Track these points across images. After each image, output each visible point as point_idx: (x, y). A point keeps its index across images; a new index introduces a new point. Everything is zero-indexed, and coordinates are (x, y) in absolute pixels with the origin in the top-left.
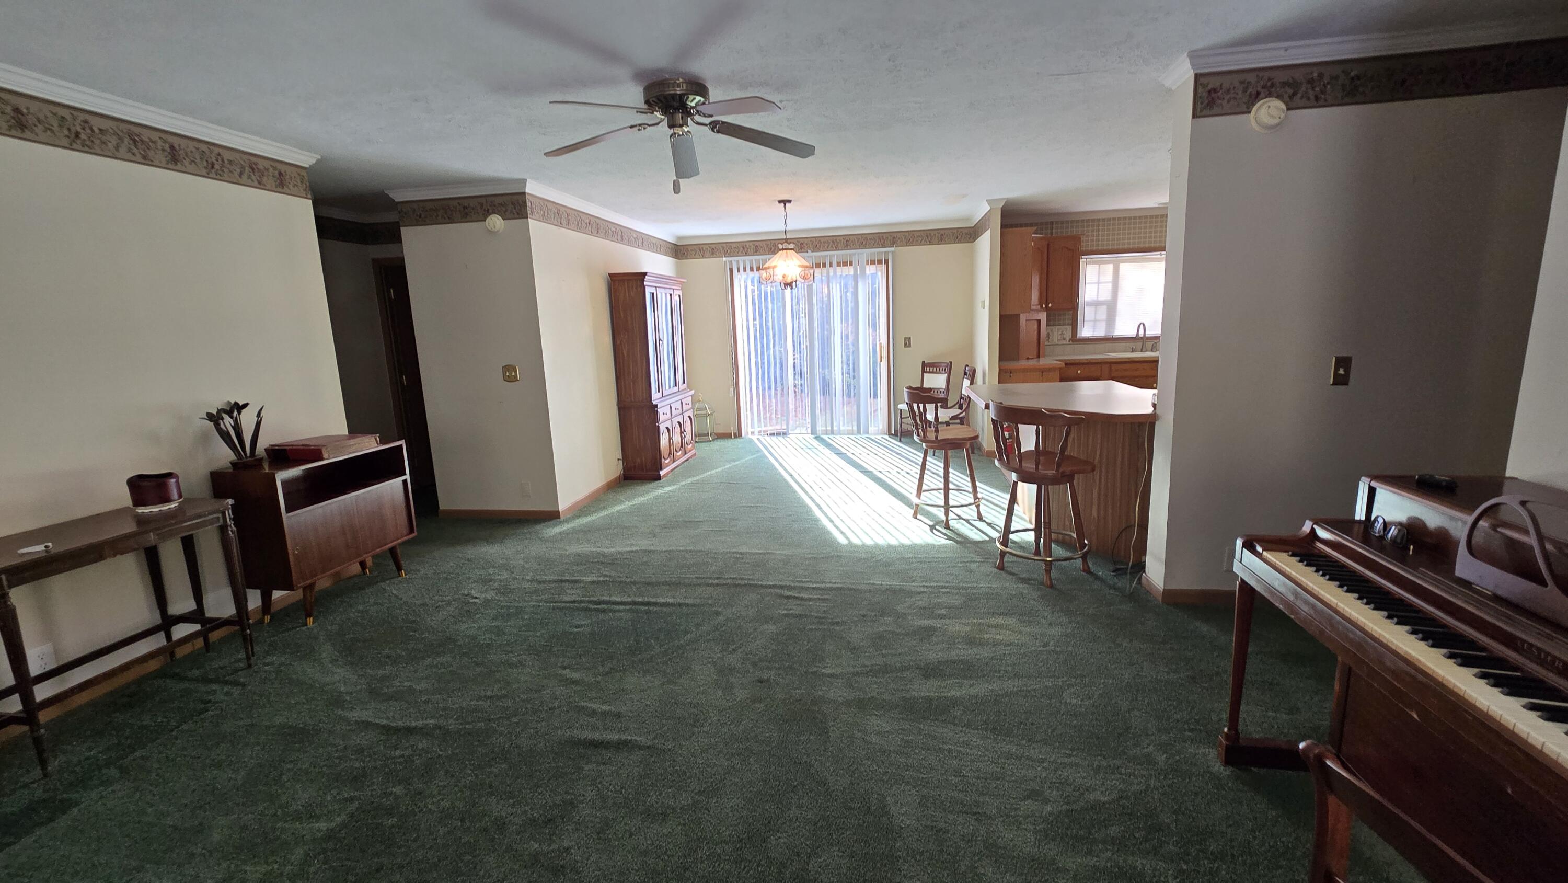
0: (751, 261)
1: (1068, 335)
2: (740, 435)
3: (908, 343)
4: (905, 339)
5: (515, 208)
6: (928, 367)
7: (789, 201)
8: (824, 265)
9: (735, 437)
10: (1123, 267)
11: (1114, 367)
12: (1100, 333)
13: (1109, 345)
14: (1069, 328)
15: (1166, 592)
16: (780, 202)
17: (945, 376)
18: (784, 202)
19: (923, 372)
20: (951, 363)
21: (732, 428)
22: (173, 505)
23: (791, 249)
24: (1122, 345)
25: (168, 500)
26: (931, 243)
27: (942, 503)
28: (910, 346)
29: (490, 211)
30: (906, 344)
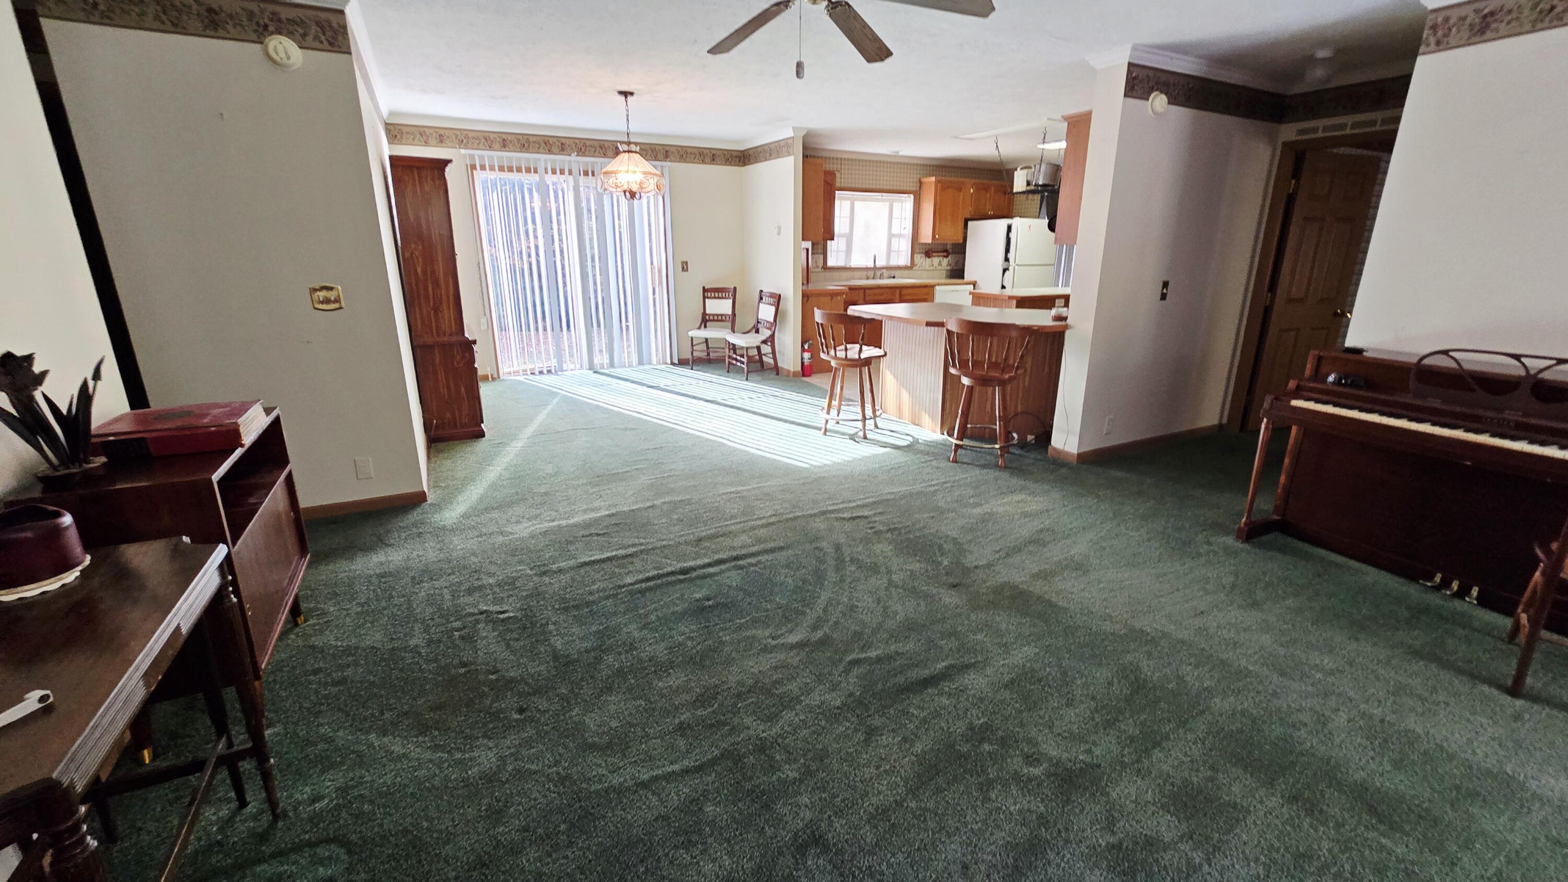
0: (491, 158)
1: (821, 264)
2: (499, 377)
3: (685, 267)
4: (683, 263)
5: (324, 34)
6: (708, 293)
7: (632, 94)
8: (562, 172)
9: (493, 379)
10: (858, 204)
11: (904, 292)
12: (841, 263)
13: (849, 274)
14: (821, 257)
15: (1079, 455)
16: (621, 93)
17: (731, 301)
18: (626, 94)
19: (704, 298)
20: (735, 288)
21: (489, 369)
22: (71, 577)
23: (636, 152)
24: (857, 274)
25: (68, 566)
26: (703, 162)
27: (860, 417)
28: (687, 270)
29: (271, 28)
30: (683, 268)
